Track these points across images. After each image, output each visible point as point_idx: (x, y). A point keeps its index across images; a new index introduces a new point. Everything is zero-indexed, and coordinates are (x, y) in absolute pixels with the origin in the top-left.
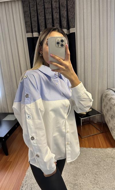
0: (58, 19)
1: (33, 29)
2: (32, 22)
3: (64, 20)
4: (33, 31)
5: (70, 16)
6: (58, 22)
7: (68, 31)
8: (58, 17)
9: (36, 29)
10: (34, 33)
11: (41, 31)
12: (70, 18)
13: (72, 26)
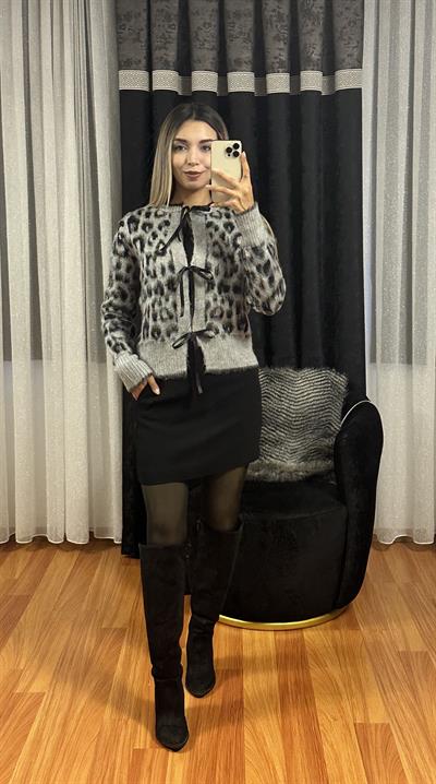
0: (286, 22)
1: (157, 54)
2: (153, 20)
3: (310, 27)
4: (155, 61)
5: (342, 13)
6: (285, 33)
7: (326, 79)
8: (285, 9)
9: (171, 54)
10: (154, 73)
11: (196, 66)
12: (340, 23)
13: (348, 60)
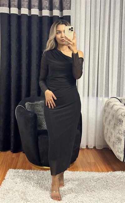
4: (11, 5)
9: (16, 3)
10: (11, 8)
11: (22, 6)
13: (66, 7)
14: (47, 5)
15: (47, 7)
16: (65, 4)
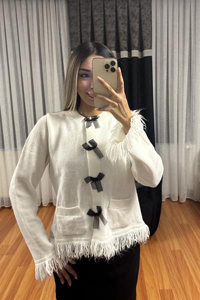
0: (126, 34)
3: (134, 36)
5: (145, 31)
6: (126, 38)
7: (140, 52)
8: (126, 30)
12: (144, 34)
13: (147, 46)
14: (126, 45)
15: (125, 48)
16: (146, 43)
